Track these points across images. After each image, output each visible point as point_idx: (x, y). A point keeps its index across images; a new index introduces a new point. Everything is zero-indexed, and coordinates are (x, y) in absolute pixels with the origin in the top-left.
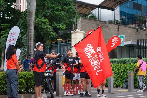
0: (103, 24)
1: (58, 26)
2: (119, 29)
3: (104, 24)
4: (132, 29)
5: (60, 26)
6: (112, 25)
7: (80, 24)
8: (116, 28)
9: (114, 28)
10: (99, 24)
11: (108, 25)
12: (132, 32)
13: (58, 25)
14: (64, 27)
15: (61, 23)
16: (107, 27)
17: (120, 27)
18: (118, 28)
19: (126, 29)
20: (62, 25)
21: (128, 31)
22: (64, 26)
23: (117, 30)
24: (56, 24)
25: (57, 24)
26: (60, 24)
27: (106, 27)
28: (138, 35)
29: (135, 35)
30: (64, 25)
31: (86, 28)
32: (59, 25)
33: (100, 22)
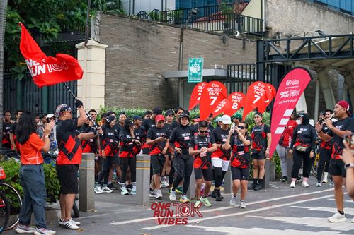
0: (147, 27)
1: (41, 29)
2: (184, 37)
3: (150, 25)
4: (211, 36)
5: (46, 27)
6: (168, 28)
7: (97, 27)
8: (176, 36)
9: (172, 35)
10: (139, 26)
11: (159, 28)
12: (211, 43)
13: (41, 26)
14: (55, 30)
15: (48, 21)
16: (157, 33)
17: (185, 32)
18: (181, 36)
19: (197, 35)
20: (52, 27)
21: (204, 41)
22: (55, 28)
23: (178, 39)
24: (38, 22)
25: (40, 24)
26: (47, 24)
27: (155, 34)
28: (225, 50)
29: (218, 49)
30: (56, 26)
31: (110, 36)
32: (43, 25)
33: (143, 23)
